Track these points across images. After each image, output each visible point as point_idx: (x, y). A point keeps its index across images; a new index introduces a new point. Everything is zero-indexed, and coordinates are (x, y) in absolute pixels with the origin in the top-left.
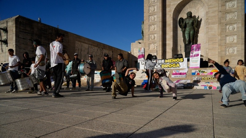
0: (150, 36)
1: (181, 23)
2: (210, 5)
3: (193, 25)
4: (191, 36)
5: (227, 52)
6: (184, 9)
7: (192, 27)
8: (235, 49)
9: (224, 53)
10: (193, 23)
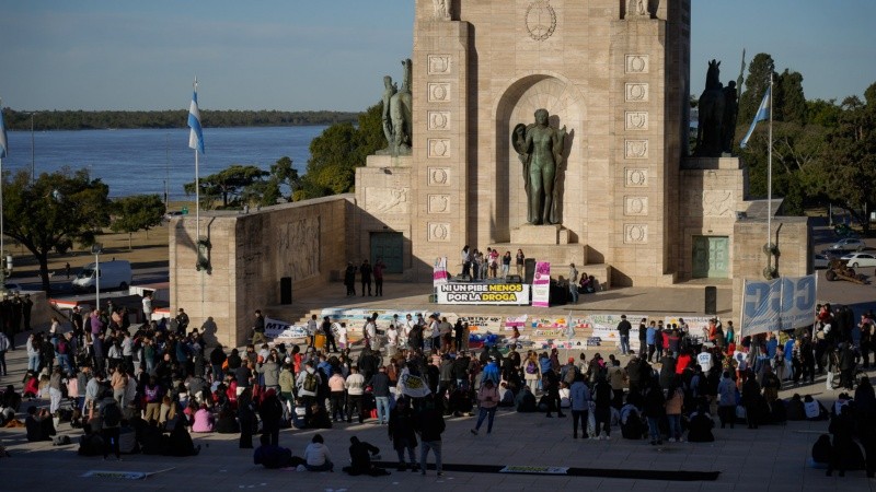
0: (432, 171)
1: (520, 138)
2: (592, 106)
3: (551, 149)
4: (546, 178)
5: (628, 236)
6: (527, 93)
7: (548, 153)
8: (645, 228)
9: (620, 237)
10: (550, 144)
